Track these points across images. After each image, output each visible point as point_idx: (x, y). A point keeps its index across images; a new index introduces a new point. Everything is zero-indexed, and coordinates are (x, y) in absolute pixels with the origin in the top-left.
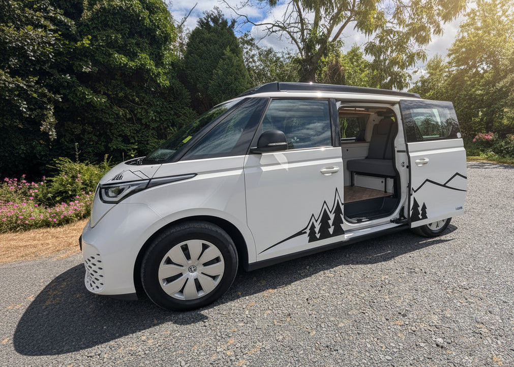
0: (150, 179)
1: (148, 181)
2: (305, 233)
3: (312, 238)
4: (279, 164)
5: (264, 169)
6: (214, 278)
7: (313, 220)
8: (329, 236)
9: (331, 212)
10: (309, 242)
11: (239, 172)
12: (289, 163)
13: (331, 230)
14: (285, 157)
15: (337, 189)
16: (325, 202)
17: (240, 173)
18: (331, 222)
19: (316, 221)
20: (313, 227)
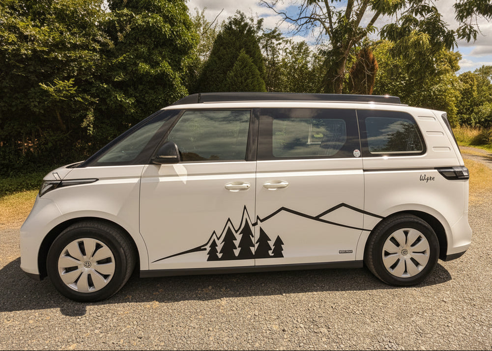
0: (61, 180)
1: (60, 182)
2: (205, 249)
3: (212, 256)
4: (177, 175)
5: (162, 179)
6: (106, 277)
7: (214, 237)
8: (233, 257)
9: (236, 232)
10: (208, 260)
11: (136, 180)
12: (188, 175)
13: (237, 252)
14: (185, 169)
15: (245, 208)
16: (229, 220)
17: (136, 182)
18: (237, 243)
19: (218, 239)
20: (214, 245)
